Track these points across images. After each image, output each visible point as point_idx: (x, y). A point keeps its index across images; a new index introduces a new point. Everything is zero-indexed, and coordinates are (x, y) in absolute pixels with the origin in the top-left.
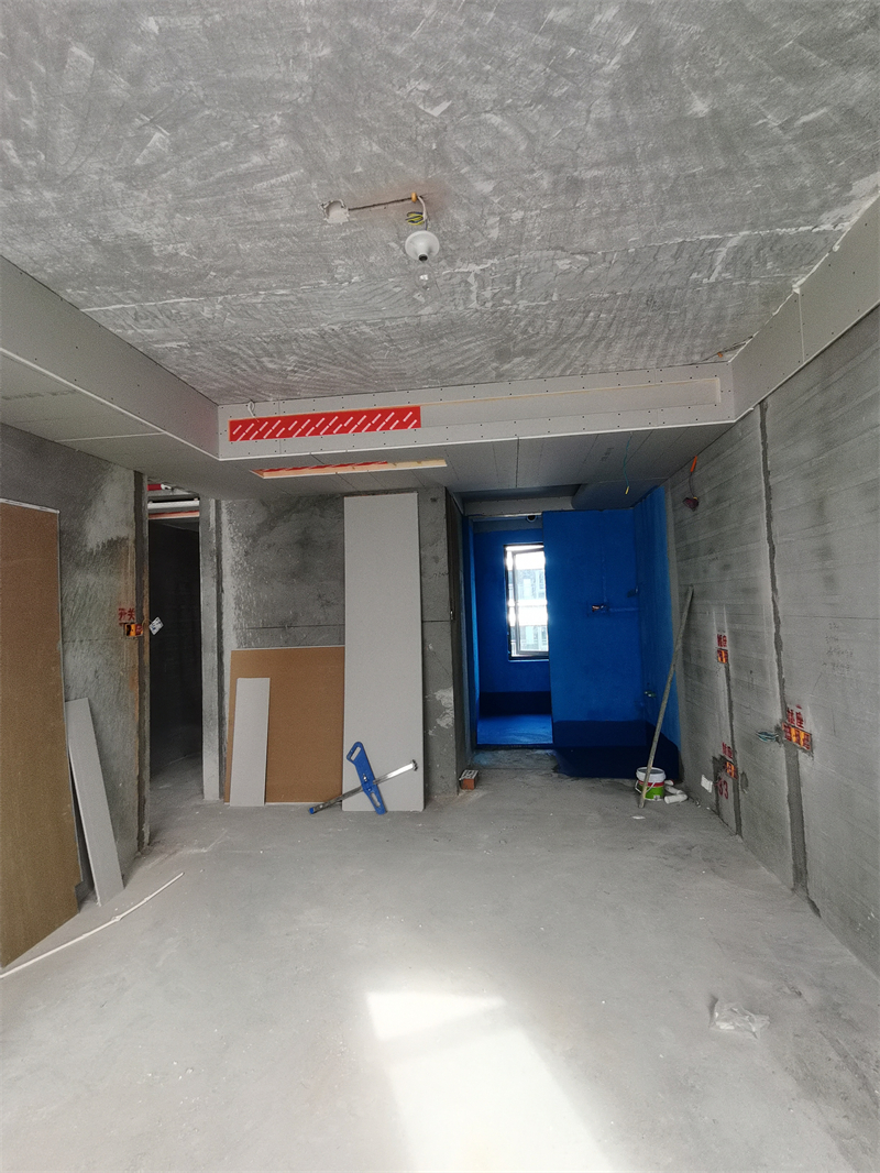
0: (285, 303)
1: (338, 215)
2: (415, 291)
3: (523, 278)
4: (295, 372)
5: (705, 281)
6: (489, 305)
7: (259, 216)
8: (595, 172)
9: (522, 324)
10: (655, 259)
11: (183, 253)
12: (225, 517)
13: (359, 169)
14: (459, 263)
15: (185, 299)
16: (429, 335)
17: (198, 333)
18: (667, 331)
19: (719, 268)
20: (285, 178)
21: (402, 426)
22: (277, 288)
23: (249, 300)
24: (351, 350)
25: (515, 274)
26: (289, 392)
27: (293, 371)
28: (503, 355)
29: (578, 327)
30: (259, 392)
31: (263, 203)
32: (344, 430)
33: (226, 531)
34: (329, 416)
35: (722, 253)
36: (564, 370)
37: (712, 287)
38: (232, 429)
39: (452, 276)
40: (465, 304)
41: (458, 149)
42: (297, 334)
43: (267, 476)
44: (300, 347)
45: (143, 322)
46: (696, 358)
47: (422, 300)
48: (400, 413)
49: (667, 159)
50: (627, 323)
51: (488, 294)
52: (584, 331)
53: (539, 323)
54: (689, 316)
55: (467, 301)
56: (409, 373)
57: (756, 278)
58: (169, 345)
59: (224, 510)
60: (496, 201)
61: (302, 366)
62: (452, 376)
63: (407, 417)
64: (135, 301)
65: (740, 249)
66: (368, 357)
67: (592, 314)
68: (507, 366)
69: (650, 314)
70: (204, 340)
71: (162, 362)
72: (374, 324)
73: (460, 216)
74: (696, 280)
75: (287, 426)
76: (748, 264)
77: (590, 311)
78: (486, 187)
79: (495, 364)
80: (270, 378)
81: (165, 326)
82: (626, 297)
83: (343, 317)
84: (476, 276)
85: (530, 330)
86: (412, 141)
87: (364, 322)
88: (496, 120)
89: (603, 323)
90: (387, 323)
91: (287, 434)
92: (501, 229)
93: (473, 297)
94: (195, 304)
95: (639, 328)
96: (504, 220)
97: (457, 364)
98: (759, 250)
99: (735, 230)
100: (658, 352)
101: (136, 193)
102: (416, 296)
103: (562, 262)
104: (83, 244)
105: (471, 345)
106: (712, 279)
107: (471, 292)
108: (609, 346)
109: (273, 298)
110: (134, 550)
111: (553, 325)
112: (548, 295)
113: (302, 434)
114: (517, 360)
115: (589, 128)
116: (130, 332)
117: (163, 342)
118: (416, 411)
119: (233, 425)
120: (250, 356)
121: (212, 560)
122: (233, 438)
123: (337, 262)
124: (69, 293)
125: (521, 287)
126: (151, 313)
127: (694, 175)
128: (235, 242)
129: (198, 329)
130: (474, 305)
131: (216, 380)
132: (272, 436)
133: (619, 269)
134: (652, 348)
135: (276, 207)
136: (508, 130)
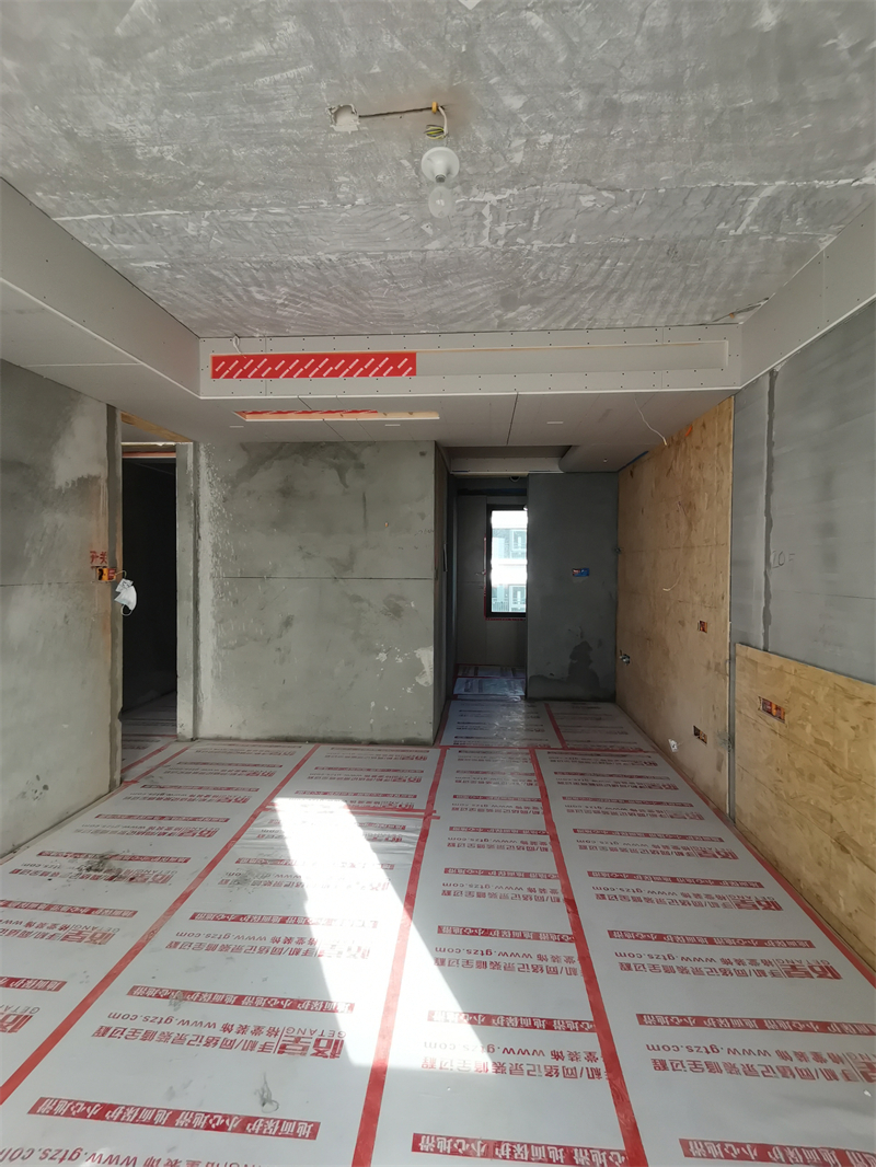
0: (279, 224)
1: (348, 123)
2: (424, 221)
3: (541, 214)
4: (286, 306)
5: (732, 232)
6: (501, 243)
7: (258, 118)
8: (636, 97)
9: (533, 268)
10: (684, 203)
11: (170, 158)
12: (203, 460)
13: (377, 70)
14: (475, 191)
15: (168, 211)
16: (433, 275)
17: (181, 252)
18: (683, 286)
19: (748, 220)
20: (291, 73)
21: (397, 373)
22: (271, 205)
23: (239, 218)
24: (348, 285)
25: (534, 207)
26: (277, 329)
27: (282, 304)
28: (508, 302)
29: (592, 275)
30: (245, 326)
31: (263, 103)
32: (335, 374)
33: (204, 473)
34: (319, 358)
35: (755, 203)
36: (569, 323)
37: (738, 239)
38: (215, 366)
39: (466, 205)
40: (476, 240)
41: (489, 54)
42: (290, 262)
43: (249, 419)
44: (292, 278)
45: (119, 236)
46: (708, 318)
47: (430, 231)
48: (395, 358)
49: (716, 87)
50: (644, 275)
51: (501, 230)
52: (598, 280)
53: (551, 267)
54: (709, 270)
55: (478, 236)
56: (407, 316)
57: (784, 234)
58: (147, 264)
59: (202, 453)
60: (524, 120)
61: (292, 298)
62: (452, 322)
63: (400, 364)
64: (112, 211)
65: (773, 200)
66: (366, 294)
67: (608, 261)
68: (511, 315)
69: (669, 265)
70: (186, 261)
71: (139, 284)
72: (376, 257)
73: (482, 133)
74: (723, 231)
75: (275, 366)
76: (778, 218)
77: (607, 258)
78: (515, 102)
79: (499, 312)
80: (257, 311)
81: (144, 242)
82: (648, 243)
83: (343, 247)
84: (491, 206)
85: (541, 275)
86: (439, 40)
87: (365, 253)
88: (536, 20)
89: (618, 272)
90: (390, 257)
91: (274, 375)
92: (525, 153)
93: (486, 232)
94: (178, 218)
95: (655, 280)
96: (531, 142)
97: (460, 309)
98: (791, 204)
99: (771, 178)
100: (670, 309)
101: (116, 75)
102: (424, 227)
103: (587, 198)
104: (54, 135)
105: (476, 289)
106: (739, 232)
107: (484, 226)
108: (620, 299)
109: (266, 217)
110: (106, 490)
111: (566, 270)
112: (566, 236)
113: (290, 375)
114: (522, 308)
115: (638, 41)
116: (106, 247)
117: (140, 260)
118: (412, 357)
119: (216, 361)
120: (238, 284)
121: (189, 504)
122: (216, 375)
123: (341, 179)
124: (41, 197)
125: (538, 224)
126: (129, 226)
127: (741, 109)
128: (228, 147)
129: (181, 248)
130: (485, 242)
131: (198, 310)
132: (258, 375)
133: (645, 211)
134: (665, 303)
135: (278, 108)
136: (548, 36)
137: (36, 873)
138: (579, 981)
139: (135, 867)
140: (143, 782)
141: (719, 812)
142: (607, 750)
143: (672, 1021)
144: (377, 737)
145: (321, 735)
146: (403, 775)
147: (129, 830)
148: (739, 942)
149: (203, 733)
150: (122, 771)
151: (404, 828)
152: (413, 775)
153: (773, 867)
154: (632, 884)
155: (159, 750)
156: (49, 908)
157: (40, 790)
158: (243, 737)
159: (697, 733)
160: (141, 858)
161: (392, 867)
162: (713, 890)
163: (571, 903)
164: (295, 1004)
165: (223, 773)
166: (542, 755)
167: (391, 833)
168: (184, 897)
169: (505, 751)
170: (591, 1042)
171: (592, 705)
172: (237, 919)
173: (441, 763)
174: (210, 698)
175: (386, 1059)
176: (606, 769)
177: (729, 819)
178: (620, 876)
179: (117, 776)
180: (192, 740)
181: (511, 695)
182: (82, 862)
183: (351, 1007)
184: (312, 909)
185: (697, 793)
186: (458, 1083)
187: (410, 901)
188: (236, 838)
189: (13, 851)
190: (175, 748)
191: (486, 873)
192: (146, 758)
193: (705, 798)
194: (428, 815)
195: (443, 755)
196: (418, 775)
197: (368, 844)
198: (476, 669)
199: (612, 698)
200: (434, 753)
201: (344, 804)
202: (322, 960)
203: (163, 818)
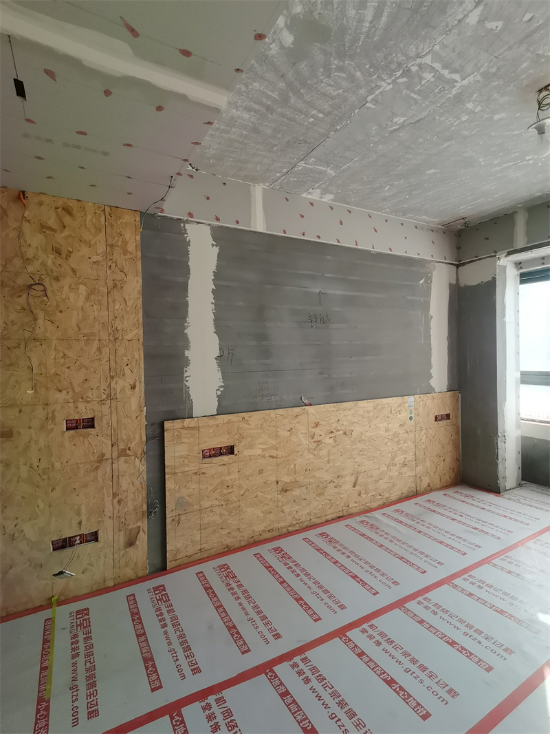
14: (479, 78)
39: (476, 66)
40: (438, 53)
47: (490, 25)
51: (428, 76)
60: (485, 116)
78: (499, 116)
84: (457, 82)
92: (468, 109)
107: (445, 67)
112: (377, 103)
125: (407, 95)
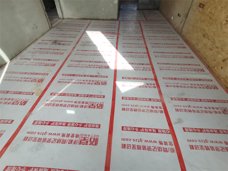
137: (43, 44)
138: (148, 59)
139: (63, 43)
140: (56, 27)
141: (178, 32)
142: (156, 21)
143: (163, 64)
144: (105, 18)
145: (92, 18)
146: (112, 27)
147: (58, 36)
148: (177, 53)
149: (65, 17)
150: (51, 25)
151: (113, 36)
152: (114, 27)
153: (186, 41)
154: (158, 45)
155: (56, 21)
156: (49, 49)
157: (36, 27)
158: (74, 18)
159: (179, 15)
160: (63, 41)
161: (112, 43)
162: (174, 45)
163: (147, 48)
164: (100, 62)
165: (73, 26)
166: (141, 22)
167: (111, 37)
168: (74, 47)
169: (133, 21)
170: (150, 66)
171: (153, 11)
172: (86, 51)
173: (119, 24)
174: (64, 8)
175: (116, 68)
176: (156, 25)
177: (180, 33)
178: (156, 44)
179: (50, 26)
180: (63, 19)
181: (134, 8)
182: (51, 42)
183: (109, 62)
184: (99, 49)
185: (174, 29)
186: (129, 71)
187: (117, 48)
188: (80, 38)
189: (36, 40)
190: (60, 21)
191: (131, 44)
192: (55, 22)
193: (175, 30)
194: (118, 34)
195: (120, 22)
196: (115, 27)
197: (107, 39)
198: (125, 3)
199: (158, 9)
200: (118, 22)
201: (100, 32)
202: (103, 56)
203: (64, 34)
